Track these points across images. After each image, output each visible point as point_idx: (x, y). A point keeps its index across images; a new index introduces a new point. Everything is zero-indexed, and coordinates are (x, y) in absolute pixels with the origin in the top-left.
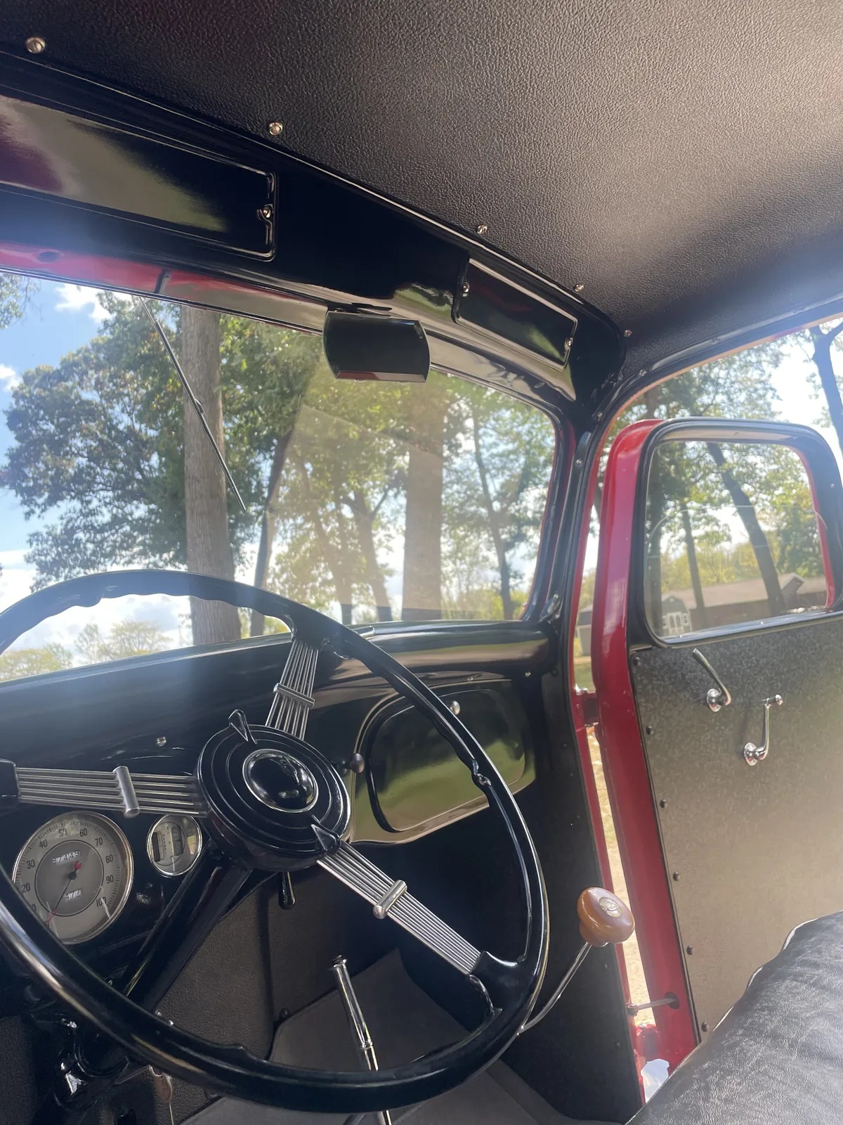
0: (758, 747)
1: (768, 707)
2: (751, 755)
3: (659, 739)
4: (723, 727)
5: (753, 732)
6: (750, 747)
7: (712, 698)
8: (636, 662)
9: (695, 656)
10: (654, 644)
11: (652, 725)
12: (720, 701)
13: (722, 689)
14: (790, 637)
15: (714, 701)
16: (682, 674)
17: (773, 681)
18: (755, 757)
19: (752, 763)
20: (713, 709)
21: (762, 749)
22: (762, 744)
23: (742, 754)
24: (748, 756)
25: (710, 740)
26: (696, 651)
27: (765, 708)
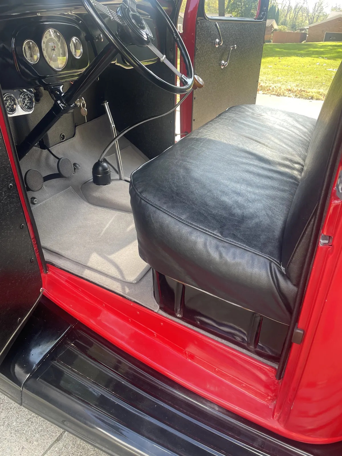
0: (225, 62)
1: (231, 49)
2: (223, 65)
3: (199, 53)
4: (217, 53)
5: (225, 57)
6: (223, 62)
7: (217, 42)
8: (198, 23)
9: (216, 25)
10: (205, 17)
11: (198, 47)
12: (219, 44)
13: (221, 39)
14: (243, 26)
15: (217, 43)
16: (210, 31)
17: (234, 41)
18: (224, 65)
19: (222, 67)
20: (216, 46)
21: (226, 63)
22: (227, 61)
23: (220, 65)
24: (222, 65)
25: (213, 57)
26: (217, 23)
27: (230, 49)
